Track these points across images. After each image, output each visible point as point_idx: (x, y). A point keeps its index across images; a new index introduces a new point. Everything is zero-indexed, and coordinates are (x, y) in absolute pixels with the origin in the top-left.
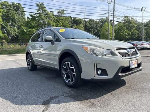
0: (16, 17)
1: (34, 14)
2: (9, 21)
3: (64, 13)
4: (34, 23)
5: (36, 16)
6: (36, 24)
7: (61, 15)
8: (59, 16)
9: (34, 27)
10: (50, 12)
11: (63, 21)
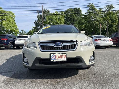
0: (76, 18)
1: (85, 14)
2: (71, 21)
3: (113, 8)
4: (84, 20)
5: (86, 14)
6: (85, 21)
7: (110, 10)
8: (107, 11)
9: (83, 24)
10: (98, 10)
11: (111, 15)
